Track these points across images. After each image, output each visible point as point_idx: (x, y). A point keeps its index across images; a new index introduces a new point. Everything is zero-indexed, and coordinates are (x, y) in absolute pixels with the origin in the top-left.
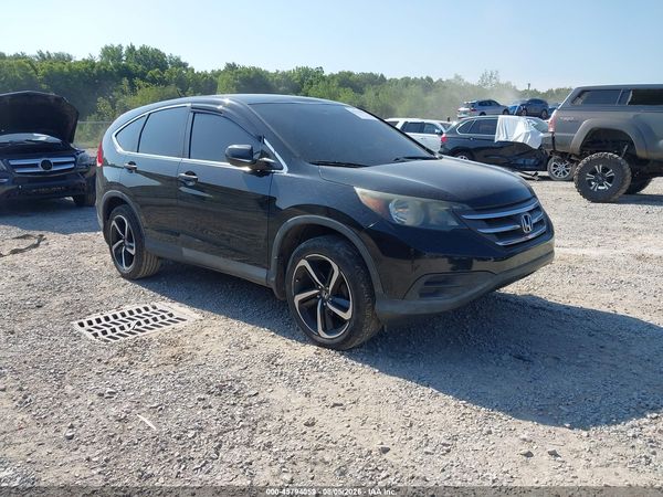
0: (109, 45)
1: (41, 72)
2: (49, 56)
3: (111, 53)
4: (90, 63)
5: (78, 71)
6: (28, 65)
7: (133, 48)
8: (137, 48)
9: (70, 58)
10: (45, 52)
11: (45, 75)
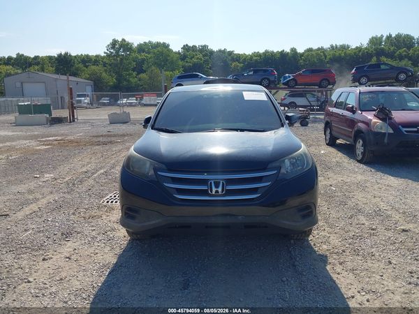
0: (374, 36)
1: (328, 57)
2: (336, 47)
3: (375, 41)
4: (359, 49)
5: (349, 55)
6: (322, 54)
7: (390, 36)
8: (393, 36)
9: (348, 47)
10: (334, 45)
11: (330, 59)
